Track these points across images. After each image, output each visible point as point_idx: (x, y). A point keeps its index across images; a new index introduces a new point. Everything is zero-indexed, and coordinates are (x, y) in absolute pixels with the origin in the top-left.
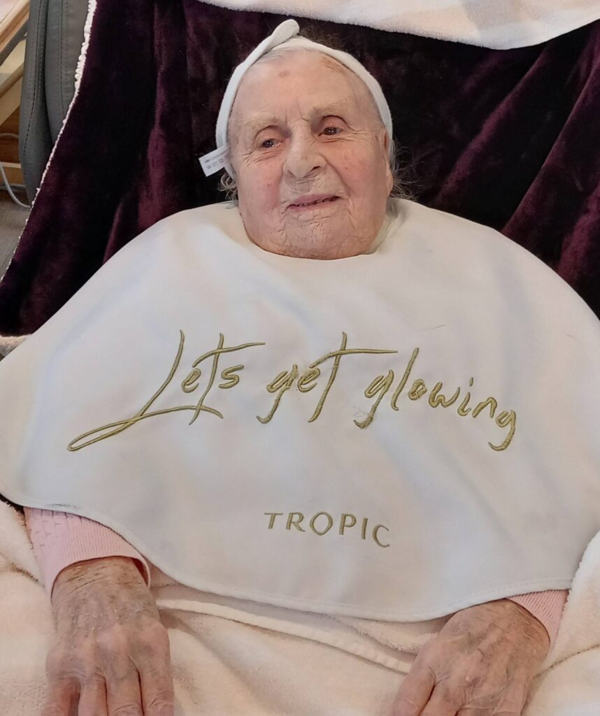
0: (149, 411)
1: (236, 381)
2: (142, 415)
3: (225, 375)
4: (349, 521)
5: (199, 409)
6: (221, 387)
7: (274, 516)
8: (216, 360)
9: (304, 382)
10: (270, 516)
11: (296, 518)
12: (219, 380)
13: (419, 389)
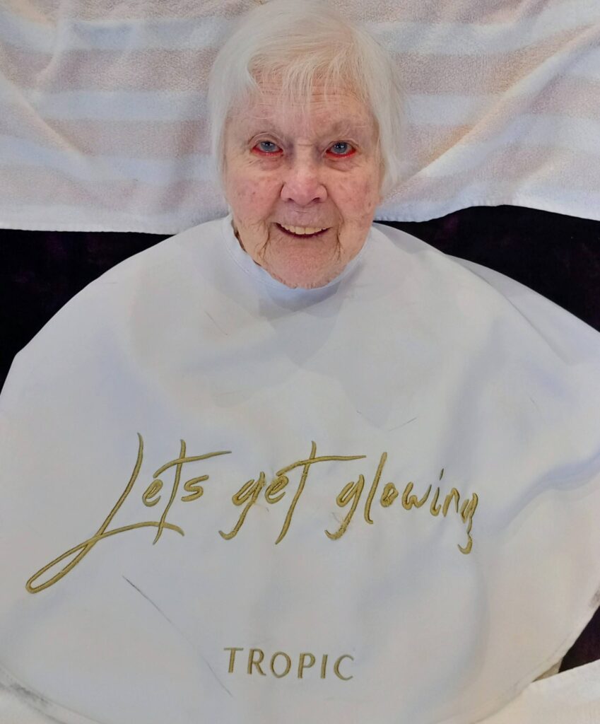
0: (109, 529)
1: (198, 492)
2: (102, 533)
3: (188, 486)
4: (307, 660)
5: (161, 525)
6: (184, 499)
7: (233, 651)
8: (179, 470)
9: (272, 492)
10: (229, 652)
11: (257, 657)
12: (181, 492)
13: (390, 494)
